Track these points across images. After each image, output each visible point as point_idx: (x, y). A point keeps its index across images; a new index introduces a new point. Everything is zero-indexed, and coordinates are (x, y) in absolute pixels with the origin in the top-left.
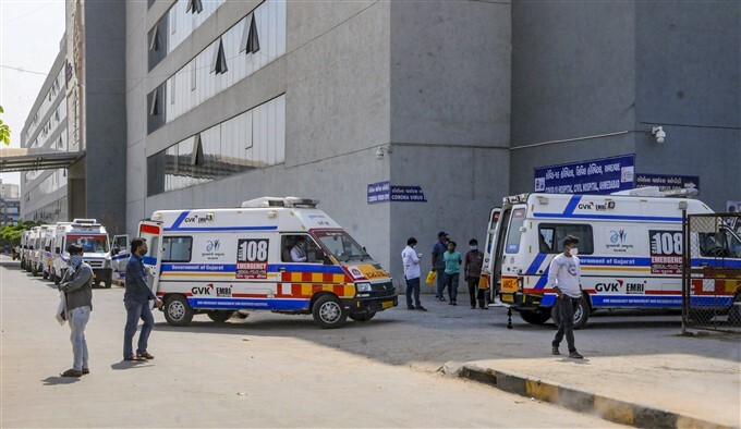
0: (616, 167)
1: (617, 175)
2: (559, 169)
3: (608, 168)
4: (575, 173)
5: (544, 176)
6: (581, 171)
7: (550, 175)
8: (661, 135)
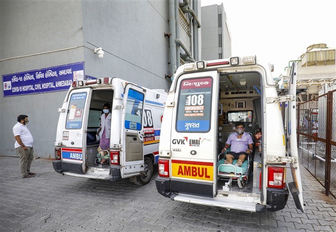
0: (69, 71)
1: (70, 77)
2: (22, 75)
3: (62, 73)
4: (35, 77)
5: (11, 80)
6: (40, 76)
7: (15, 79)
8: (101, 53)
